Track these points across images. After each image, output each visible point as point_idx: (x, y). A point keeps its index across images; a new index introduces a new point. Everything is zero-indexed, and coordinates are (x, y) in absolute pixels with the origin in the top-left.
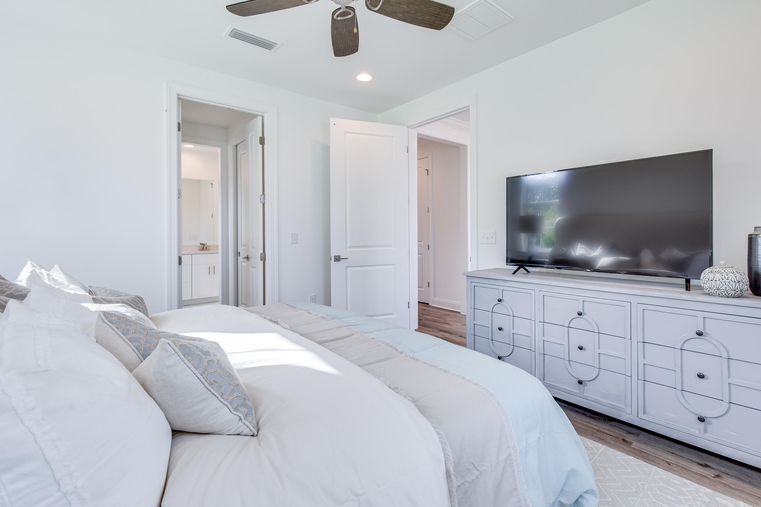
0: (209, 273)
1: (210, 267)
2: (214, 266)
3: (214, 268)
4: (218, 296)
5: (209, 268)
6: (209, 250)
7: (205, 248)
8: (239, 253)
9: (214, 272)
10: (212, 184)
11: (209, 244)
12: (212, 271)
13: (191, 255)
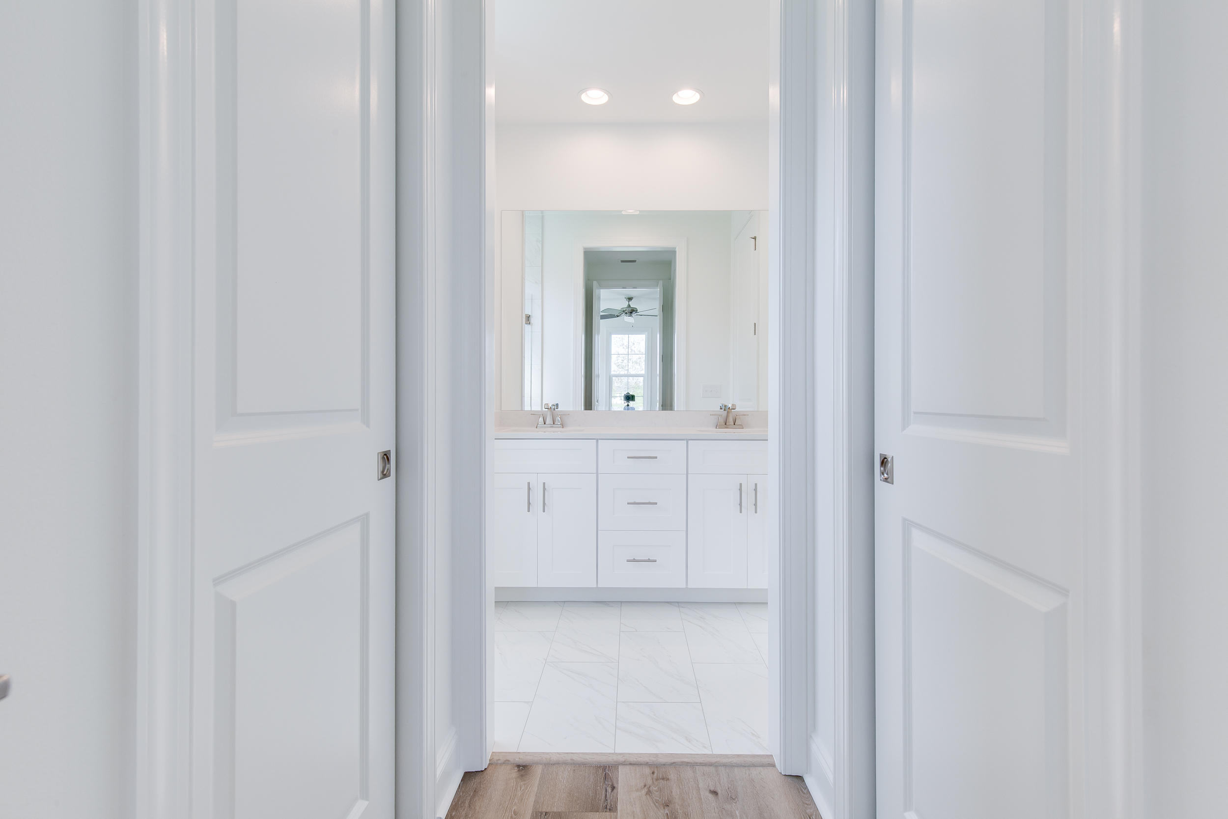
0: (741, 504)
1: (741, 485)
2: (756, 485)
3: (756, 490)
4: (766, 587)
5: (740, 490)
6: (741, 427)
7: (731, 420)
8: (884, 462)
9: (755, 505)
10: (755, 238)
11: (741, 407)
12: (748, 500)
13: (685, 442)
